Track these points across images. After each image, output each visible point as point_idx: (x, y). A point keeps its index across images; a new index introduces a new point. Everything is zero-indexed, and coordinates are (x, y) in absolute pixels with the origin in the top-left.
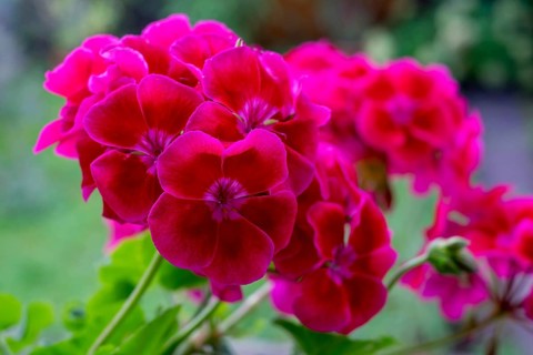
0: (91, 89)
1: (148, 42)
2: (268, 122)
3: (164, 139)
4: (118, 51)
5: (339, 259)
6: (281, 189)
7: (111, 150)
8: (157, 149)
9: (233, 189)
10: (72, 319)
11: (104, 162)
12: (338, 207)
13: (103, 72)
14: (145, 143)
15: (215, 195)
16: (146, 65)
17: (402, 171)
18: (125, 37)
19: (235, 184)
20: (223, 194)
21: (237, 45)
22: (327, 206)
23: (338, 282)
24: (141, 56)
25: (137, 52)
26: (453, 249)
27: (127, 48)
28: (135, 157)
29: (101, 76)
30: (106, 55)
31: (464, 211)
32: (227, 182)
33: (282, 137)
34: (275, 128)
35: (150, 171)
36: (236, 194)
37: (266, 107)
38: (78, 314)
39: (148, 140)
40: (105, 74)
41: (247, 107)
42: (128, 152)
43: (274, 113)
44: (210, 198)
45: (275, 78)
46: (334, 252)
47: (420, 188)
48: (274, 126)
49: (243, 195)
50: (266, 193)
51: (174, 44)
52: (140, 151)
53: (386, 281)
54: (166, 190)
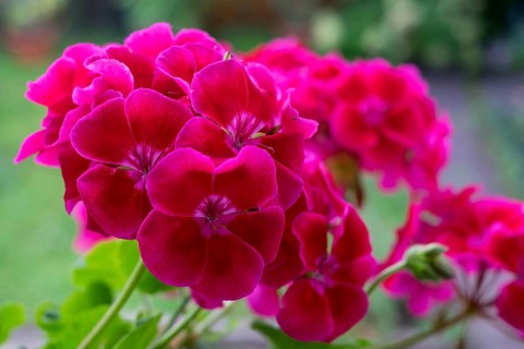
0: (75, 101)
1: (131, 51)
2: (256, 135)
3: (152, 154)
4: (103, 64)
5: (322, 269)
6: (271, 205)
7: (97, 164)
8: (144, 164)
9: (222, 205)
10: (46, 321)
11: (90, 177)
12: (321, 217)
13: (88, 85)
14: (133, 158)
15: (203, 211)
16: (132, 77)
17: (371, 169)
18: (108, 47)
19: (225, 200)
20: (212, 210)
21: (224, 59)
22: (311, 216)
23: (321, 291)
24: (127, 68)
25: (122, 64)
26: (431, 255)
27: (113, 60)
28: (123, 172)
29: (86, 89)
30: (91, 67)
31: (435, 210)
32: (216, 198)
33: (270, 151)
34: (264, 142)
35: (138, 186)
36: (226, 209)
37: (253, 121)
38: (51, 316)
39: (136, 155)
40: (91, 87)
41: (235, 121)
42: (114, 166)
43: (262, 126)
44: (199, 214)
45: (262, 90)
46: (317, 262)
47: (388, 184)
48: (261, 139)
49: (233, 210)
50: (256, 210)
51: (160, 56)
52: (126, 166)
53: (366, 287)
54: (156, 207)
